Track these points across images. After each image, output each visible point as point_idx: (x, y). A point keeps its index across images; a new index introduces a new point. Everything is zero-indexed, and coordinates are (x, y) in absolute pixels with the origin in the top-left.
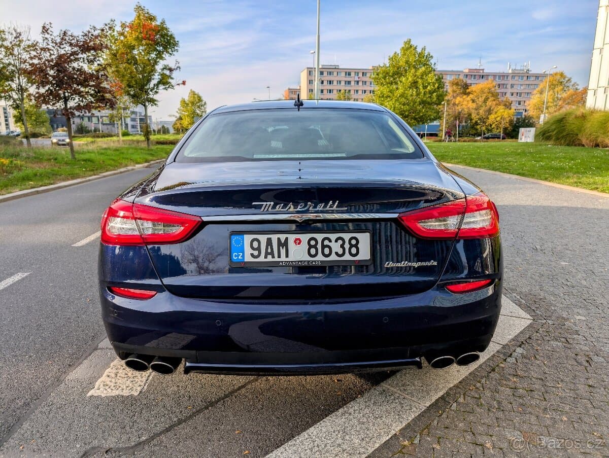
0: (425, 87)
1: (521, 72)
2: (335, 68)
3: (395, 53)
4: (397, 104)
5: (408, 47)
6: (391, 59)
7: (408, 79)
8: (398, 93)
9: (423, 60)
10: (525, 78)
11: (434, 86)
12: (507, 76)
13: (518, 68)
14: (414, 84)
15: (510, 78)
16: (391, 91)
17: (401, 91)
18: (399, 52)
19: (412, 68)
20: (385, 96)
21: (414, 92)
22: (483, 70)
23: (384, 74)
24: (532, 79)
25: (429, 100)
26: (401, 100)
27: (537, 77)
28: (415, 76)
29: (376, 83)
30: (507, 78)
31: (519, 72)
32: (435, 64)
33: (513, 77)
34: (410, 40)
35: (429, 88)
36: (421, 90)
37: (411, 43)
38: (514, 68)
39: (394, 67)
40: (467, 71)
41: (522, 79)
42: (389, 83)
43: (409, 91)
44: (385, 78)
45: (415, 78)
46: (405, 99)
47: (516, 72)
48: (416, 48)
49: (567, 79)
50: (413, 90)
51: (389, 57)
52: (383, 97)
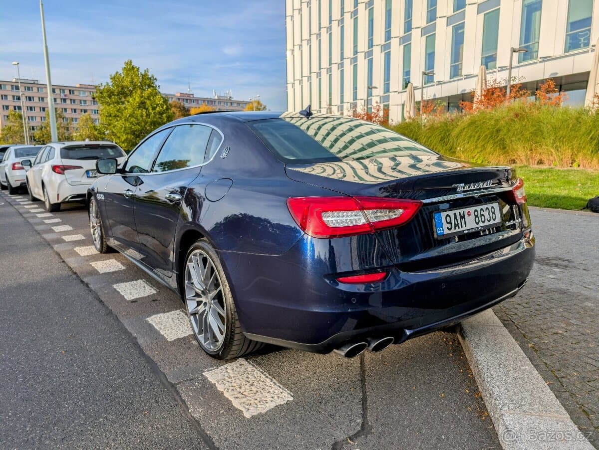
0: (154, 109)
1: (225, 98)
2: (34, 83)
3: (117, 73)
4: (128, 125)
5: (130, 69)
6: (113, 78)
7: (135, 99)
8: (127, 113)
9: (148, 82)
10: (229, 104)
11: (162, 108)
12: (215, 102)
13: (222, 95)
14: (142, 105)
15: (217, 103)
16: (118, 111)
17: (130, 111)
18: (121, 71)
19: (138, 89)
20: (113, 115)
21: (144, 113)
22: (193, 95)
23: (108, 93)
24: (235, 105)
25: (160, 120)
26: (132, 119)
27: (239, 103)
28: (142, 97)
29: (101, 102)
30: (215, 103)
31: (223, 98)
32: (159, 86)
33: (220, 103)
34: (131, 61)
35: (158, 109)
36: (151, 111)
37: (133, 64)
38: (219, 95)
39: (118, 86)
40: (179, 95)
41: (227, 105)
42: (116, 103)
43: (138, 111)
44: (110, 97)
45: (142, 99)
46: (135, 118)
47: (221, 98)
48: (138, 70)
49: (263, 106)
50: (142, 110)
51: (111, 76)
52: (110, 116)
